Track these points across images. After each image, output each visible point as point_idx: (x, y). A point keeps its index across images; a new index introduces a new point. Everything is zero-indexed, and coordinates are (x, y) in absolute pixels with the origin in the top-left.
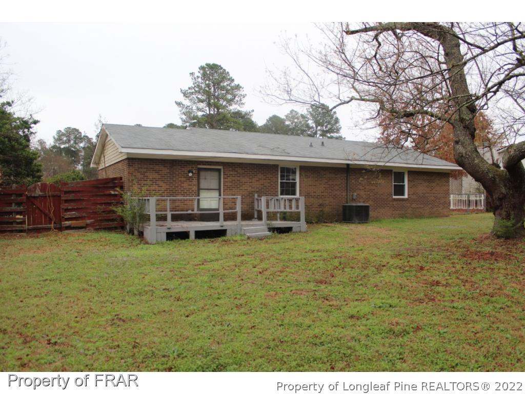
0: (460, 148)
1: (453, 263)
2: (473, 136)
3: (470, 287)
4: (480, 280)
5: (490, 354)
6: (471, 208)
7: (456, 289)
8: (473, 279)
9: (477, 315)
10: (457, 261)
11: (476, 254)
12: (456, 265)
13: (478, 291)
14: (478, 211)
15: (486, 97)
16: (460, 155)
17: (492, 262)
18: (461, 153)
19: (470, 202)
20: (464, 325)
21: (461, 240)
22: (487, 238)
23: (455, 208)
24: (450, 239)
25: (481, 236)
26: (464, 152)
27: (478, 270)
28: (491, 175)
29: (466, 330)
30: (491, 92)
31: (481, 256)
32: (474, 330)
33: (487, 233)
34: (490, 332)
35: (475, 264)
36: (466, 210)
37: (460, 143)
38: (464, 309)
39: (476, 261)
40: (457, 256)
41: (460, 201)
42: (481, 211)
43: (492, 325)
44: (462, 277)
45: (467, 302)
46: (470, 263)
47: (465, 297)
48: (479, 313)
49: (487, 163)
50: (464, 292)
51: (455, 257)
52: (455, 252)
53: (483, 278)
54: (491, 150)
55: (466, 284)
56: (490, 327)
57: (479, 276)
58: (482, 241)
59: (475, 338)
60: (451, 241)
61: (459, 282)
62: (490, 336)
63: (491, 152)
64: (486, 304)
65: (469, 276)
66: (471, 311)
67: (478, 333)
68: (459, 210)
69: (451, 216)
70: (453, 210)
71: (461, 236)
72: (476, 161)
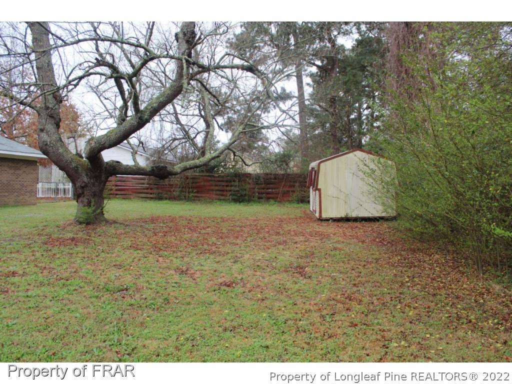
0: (45, 136)
1: (33, 251)
2: (58, 126)
3: (48, 274)
4: (58, 266)
5: (58, 336)
6: (59, 196)
7: (33, 277)
8: (51, 266)
9: (51, 301)
10: (38, 249)
11: (57, 241)
12: (37, 253)
13: (55, 276)
14: (66, 199)
15: (67, 88)
16: (45, 143)
17: (72, 247)
18: (46, 142)
19: (58, 190)
20: (36, 313)
21: (44, 228)
22: (70, 225)
23: (43, 196)
24: (34, 228)
25: (65, 223)
26: (49, 140)
27: (58, 256)
28: (74, 165)
29: (37, 317)
30: (71, 85)
31: (62, 242)
32: (45, 316)
33: (71, 220)
34: (61, 315)
35: (55, 250)
36: (55, 198)
37: (45, 131)
38: (39, 297)
39: (56, 248)
40: (38, 244)
41: (49, 189)
42: (69, 199)
43: (64, 308)
44: (40, 265)
45: (42, 289)
46: (50, 250)
47: (42, 284)
48: (53, 298)
49: (71, 153)
50: (41, 279)
51: (36, 245)
52: (37, 240)
53: (61, 263)
54: (75, 140)
55: (45, 271)
56: (62, 309)
57: (58, 262)
58: (65, 228)
59: (45, 323)
60: (34, 229)
61: (37, 270)
62: (60, 319)
63: (75, 143)
64: (61, 288)
65: (48, 263)
66: (46, 297)
67: (49, 318)
68: (48, 198)
69: (38, 204)
70: (42, 198)
71: (45, 224)
72: (61, 150)
